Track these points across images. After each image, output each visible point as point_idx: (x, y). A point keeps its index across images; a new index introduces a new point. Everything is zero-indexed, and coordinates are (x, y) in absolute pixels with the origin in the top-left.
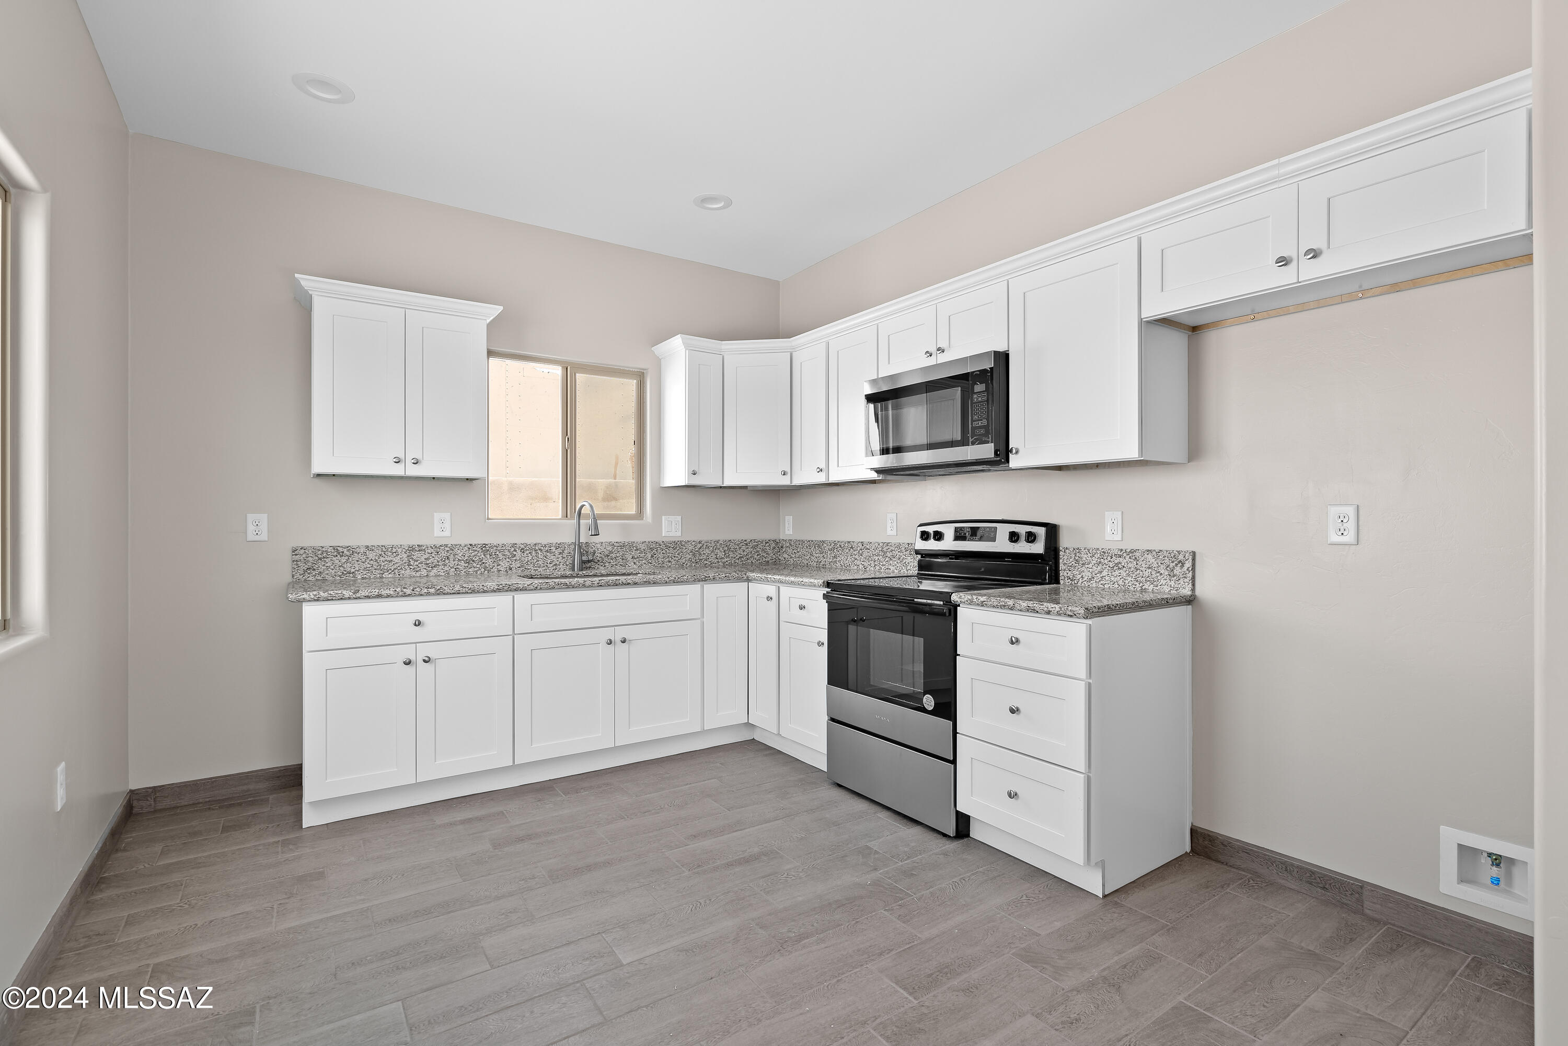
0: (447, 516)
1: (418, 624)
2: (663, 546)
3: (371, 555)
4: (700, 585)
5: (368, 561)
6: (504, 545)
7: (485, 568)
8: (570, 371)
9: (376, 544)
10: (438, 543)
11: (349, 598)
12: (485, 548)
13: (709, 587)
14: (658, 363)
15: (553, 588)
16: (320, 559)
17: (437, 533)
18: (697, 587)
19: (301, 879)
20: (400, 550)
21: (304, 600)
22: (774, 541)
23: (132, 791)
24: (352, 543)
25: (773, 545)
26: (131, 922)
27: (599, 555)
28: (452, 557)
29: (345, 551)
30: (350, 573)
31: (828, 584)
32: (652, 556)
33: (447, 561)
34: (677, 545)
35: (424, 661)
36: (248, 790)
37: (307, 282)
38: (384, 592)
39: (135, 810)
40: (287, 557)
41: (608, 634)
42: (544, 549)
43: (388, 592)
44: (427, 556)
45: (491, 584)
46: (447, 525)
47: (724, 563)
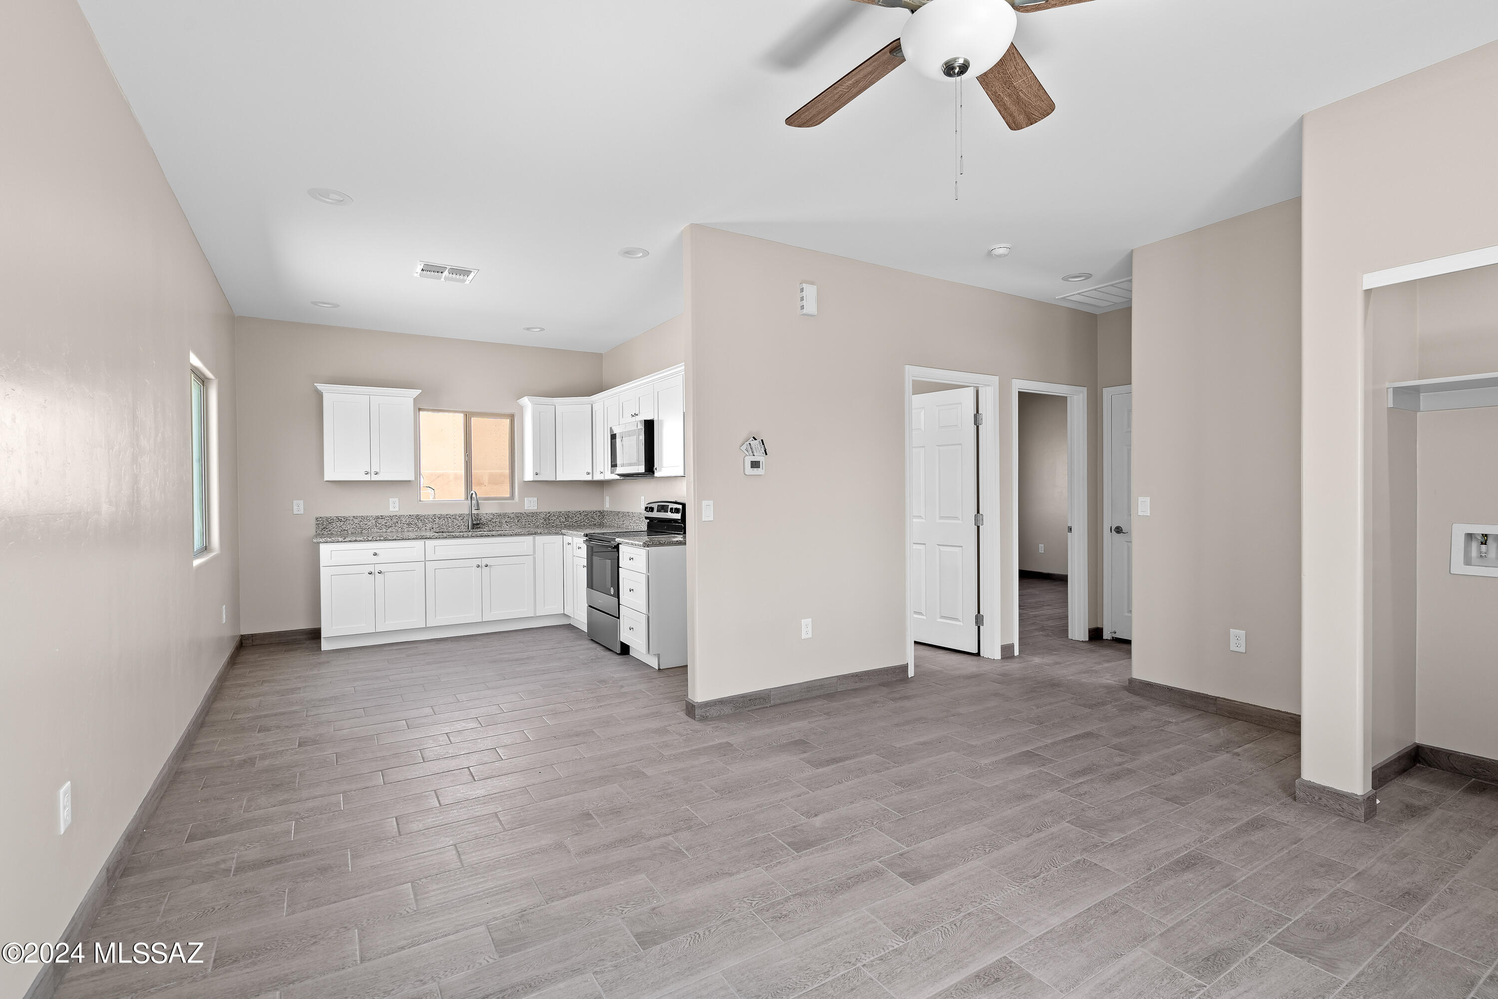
0: (397, 500)
1: (375, 554)
2: (525, 515)
3: (356, 521)
4: (532, 537)
5: (354, 524)
6: (429, 515)
7: (418, 528)
8: (468, 416)
9: (358, 515)
10: (392, 515)
11: (342, 542)
12: (418, 517)
13: (538, 538)
14: (521, 409)
15: (446, 538)
16: (330, 523)
17: (391, 509)
18: (531, 538)
19: (319, 663)
20: (371, 518)
21: (320, 542)
22: (599, 512)
23: (242, 635)
24: (347, 515)
25: (599, 514)
26: (250, 672)
27: (485, 520)
28: (399, 522)
29: (342, 519)
30: (345, 530)
31: (586, 535)
32: (518, 521)
33: (397, 524)
34: (534, 515)
35: (379, 573)
36: (296, 639)
37: (320, 387)
38: (358, 539)
39: (243, 645)
40: (314, 522)
41: (478, 562)
42: (452, 517)
43: (360, 539)
44: (386, 521)
45: (412, 535)
46: (397, 505)
47: (565, 525)
